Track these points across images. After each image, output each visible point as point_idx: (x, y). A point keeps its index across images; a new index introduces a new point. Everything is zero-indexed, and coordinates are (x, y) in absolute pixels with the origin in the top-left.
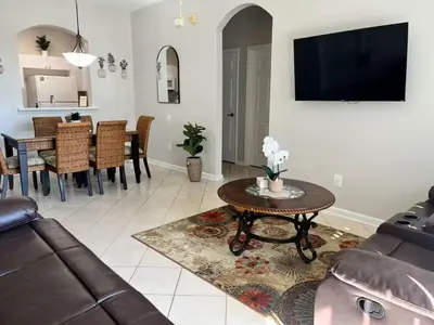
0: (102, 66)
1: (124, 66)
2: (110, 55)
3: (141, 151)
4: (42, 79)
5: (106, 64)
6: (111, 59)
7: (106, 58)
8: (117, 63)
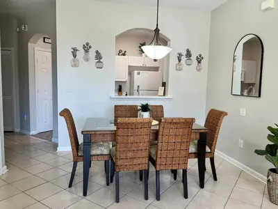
0: (180, 60)
1: (199, 60)
2: (188, 51)
3: (208, 149)
4: (139, 74)
5: (184, 59)
6: (189, 54)
7: (184, 53)
8: (194, 58)
